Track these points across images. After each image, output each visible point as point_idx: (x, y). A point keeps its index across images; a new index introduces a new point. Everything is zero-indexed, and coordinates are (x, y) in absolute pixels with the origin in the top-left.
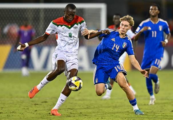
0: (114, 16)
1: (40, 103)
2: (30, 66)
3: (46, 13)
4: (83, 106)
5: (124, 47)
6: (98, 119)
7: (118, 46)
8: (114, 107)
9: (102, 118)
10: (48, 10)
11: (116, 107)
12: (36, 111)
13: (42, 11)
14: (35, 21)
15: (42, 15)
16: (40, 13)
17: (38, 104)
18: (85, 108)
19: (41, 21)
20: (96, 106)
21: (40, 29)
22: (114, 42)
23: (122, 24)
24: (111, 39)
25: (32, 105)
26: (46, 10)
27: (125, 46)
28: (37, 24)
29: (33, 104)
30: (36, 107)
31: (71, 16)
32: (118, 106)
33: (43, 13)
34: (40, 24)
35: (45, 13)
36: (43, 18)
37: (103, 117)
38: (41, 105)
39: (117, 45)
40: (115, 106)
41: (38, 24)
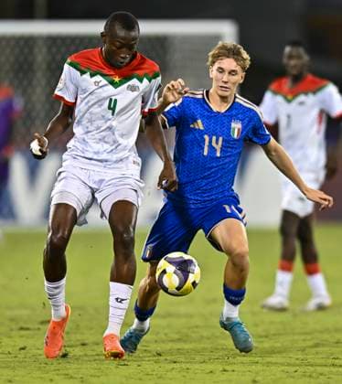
0: (288, 49)
1: (37, 326)
2: (5, 210)
3: (54, 50)
4: (166, 334)
5: (235, 136)
6: (211, 372)
7: (217, 141)
8: (261, 337)
9: (225, 371)
10: (59, 42)
11: (266, 337)
12: (23, 349)
13: (40, 43)
14: (21, 75)
15: (41, 57)
16: (36, 50)
17: (28, 329)
18: (172, 341)
19: (39, 74)
20: (205, 334)
21: (34, 98)
22: (202, 131)
23: (220, 68)
24: (192, 126)
25: (12, 330)
26: (53, 41)
27: (239, 130)
28: (25, 83)
29: (14, 327)
30: (22, 336)
31: (124, 50)
32: (274, 335)
33: (44, 50)
34: (35, 82)
35: (49, 49)
36: (44, 66)
37: (227, 368)
38: (39, 329)
39: (214, 138)
40: (264, 334)
41: (30, 83)
